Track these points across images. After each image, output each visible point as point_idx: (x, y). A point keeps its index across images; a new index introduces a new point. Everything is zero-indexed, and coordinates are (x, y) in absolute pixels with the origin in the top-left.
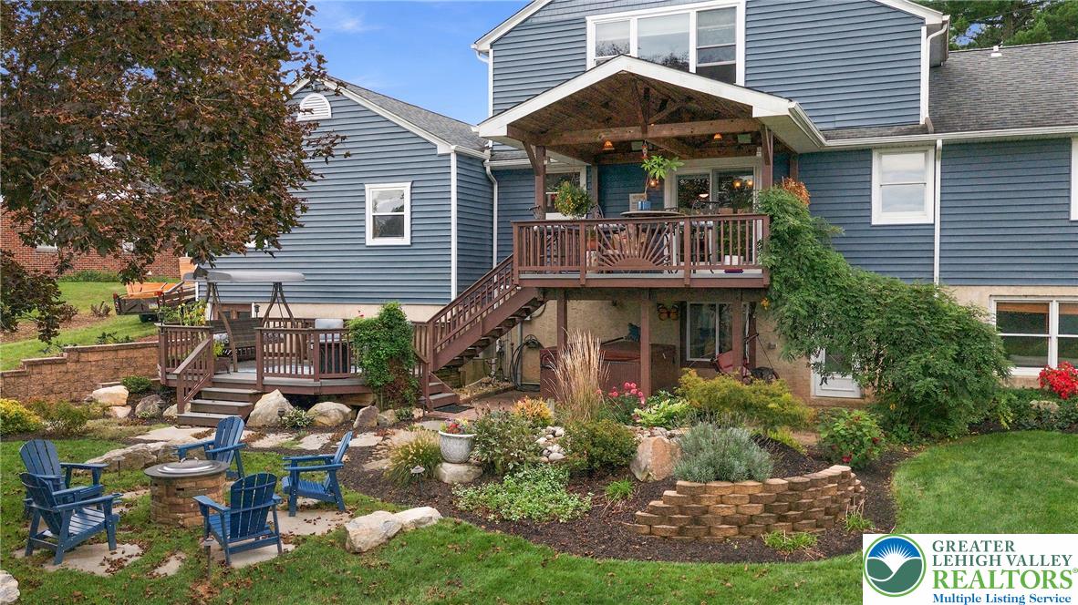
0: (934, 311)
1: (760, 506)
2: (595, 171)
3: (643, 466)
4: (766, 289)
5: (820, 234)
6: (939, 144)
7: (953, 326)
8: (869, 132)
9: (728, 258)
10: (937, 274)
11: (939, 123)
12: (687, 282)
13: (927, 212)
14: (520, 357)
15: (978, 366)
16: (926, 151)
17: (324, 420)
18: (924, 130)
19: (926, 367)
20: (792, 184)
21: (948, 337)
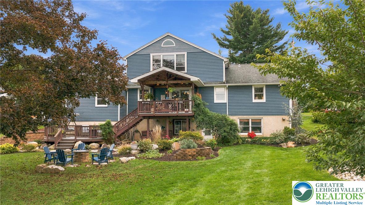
0: (226, 120)
1: (196, 153)
2: (153, 90)
3: (174, 148)
4: (194, 116)
5: (204, 105)
6: (227, 86)
7: (229, 123)
8: (213, 83)
9: (186, 109)
10: (227, 113)
11: (227, 82)
12: (177, 114)
13: (225, 100)
14: (134, 134)
15: (234, 131)
16: (225, 88)
17: (94, 147)
18: (224, 83)
19: (225, 131)
20: (198, 94)
21: (228, 125)
